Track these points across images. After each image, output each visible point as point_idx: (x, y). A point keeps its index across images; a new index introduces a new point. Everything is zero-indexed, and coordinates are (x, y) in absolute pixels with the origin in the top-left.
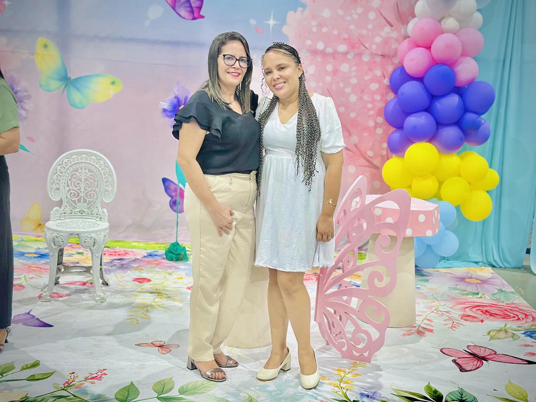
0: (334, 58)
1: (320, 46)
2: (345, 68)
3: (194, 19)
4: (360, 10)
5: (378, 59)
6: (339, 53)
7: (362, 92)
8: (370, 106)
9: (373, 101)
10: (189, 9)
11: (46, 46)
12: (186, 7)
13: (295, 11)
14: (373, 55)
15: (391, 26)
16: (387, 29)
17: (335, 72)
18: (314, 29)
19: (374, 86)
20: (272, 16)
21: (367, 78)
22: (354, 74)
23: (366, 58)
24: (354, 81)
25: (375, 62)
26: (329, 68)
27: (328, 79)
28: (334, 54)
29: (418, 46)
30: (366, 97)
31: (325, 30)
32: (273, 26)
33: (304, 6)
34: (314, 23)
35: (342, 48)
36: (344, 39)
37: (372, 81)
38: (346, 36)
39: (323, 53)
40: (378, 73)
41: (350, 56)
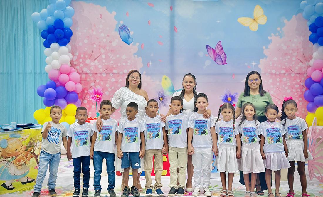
0: (280, 76)
1: (274, 71)
2: (284, 79)
3: (223, 64)
4: (289, 57)
5: (298, 75)
6: (282, 74)
7: (292, 88)
8: (296, 94)
9: (297, 92)
10: (221, 61)
11: (166, 79)
12: (220, 60)
13: (263, 59)
14: (295, 74)
15: (302, 62)
16: (301, 63)
17: (281, 81)
18: (271, 65)
19: (297, 86)
20: (254, 62)
21: (294, 83)
22: (289, 81)
23: (293, 75)
24: (288, 84)
25: (297, 77)
26: (278, 80)
27: (278, 84)
28: (280, 74)
29: (316, 70)
30: (294, 90)
31: (275, 65)
32: (254, 66)
33: (266, 57)
34: (271, 63)
35: (283, 72)
36: (284, 68)
37: (296, 84)
38: (284, 67)
39: (275, 74)
40: (298, 81)
41: (286, 75)
